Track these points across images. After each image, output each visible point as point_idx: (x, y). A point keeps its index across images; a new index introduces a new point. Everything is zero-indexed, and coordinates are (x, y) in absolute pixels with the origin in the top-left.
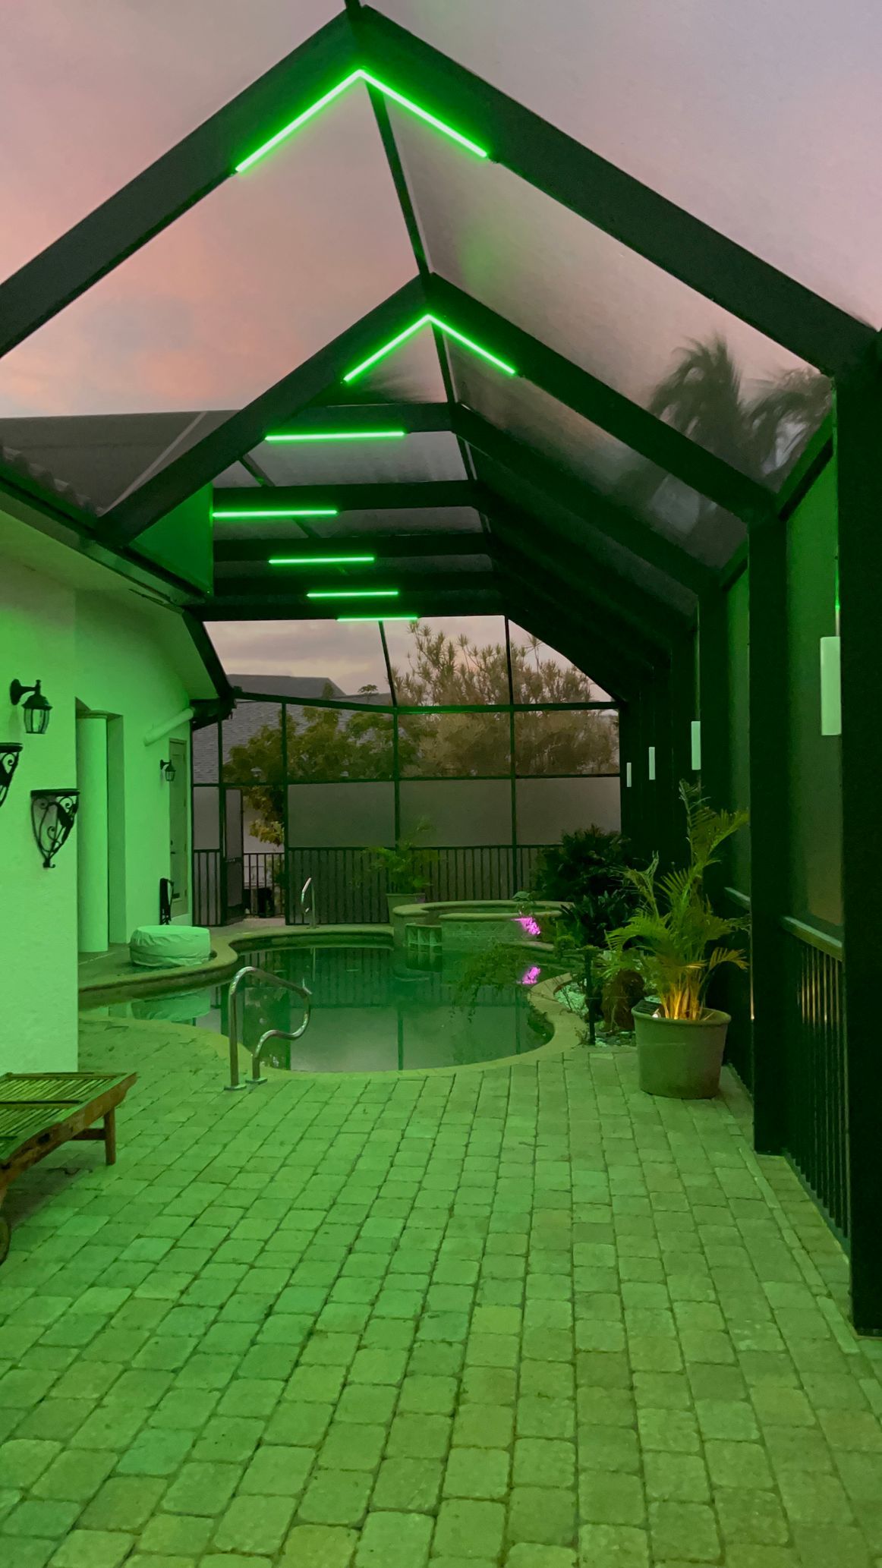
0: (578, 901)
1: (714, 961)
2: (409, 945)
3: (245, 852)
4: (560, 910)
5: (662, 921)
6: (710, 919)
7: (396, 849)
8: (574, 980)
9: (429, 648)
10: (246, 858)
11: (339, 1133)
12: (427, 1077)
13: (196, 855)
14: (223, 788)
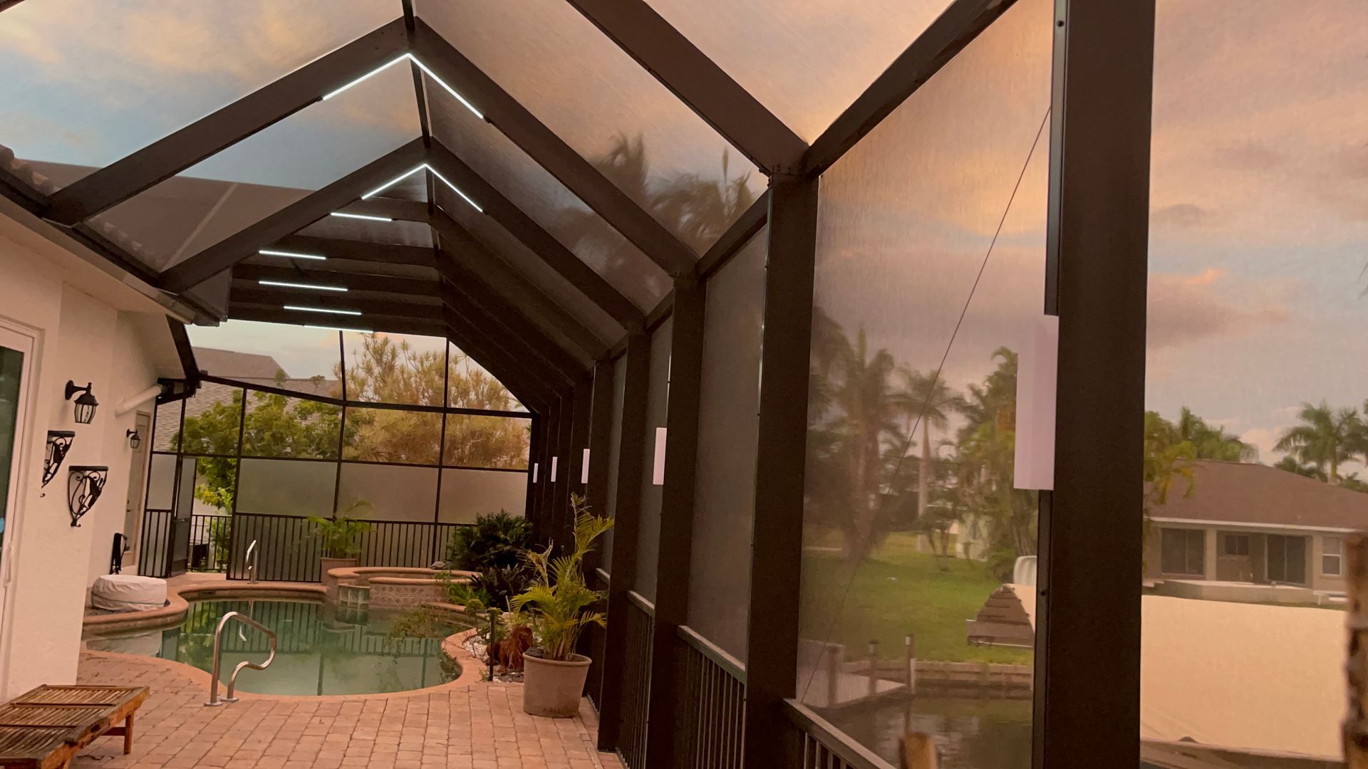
0: (486, 573)
1: (583, 621)
2: (340, 602)
3: (193, 514)
4: (472, 579)
5: (550, 591)
6: (583, 590)
7: (334, 519)
8: (478, 634)
9: (374, 348)
10: (194, 518)
11: (302, 735)
12: (366, 700)
13: (148, 513)
14: (180, 456)
